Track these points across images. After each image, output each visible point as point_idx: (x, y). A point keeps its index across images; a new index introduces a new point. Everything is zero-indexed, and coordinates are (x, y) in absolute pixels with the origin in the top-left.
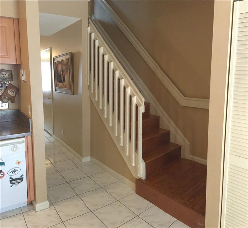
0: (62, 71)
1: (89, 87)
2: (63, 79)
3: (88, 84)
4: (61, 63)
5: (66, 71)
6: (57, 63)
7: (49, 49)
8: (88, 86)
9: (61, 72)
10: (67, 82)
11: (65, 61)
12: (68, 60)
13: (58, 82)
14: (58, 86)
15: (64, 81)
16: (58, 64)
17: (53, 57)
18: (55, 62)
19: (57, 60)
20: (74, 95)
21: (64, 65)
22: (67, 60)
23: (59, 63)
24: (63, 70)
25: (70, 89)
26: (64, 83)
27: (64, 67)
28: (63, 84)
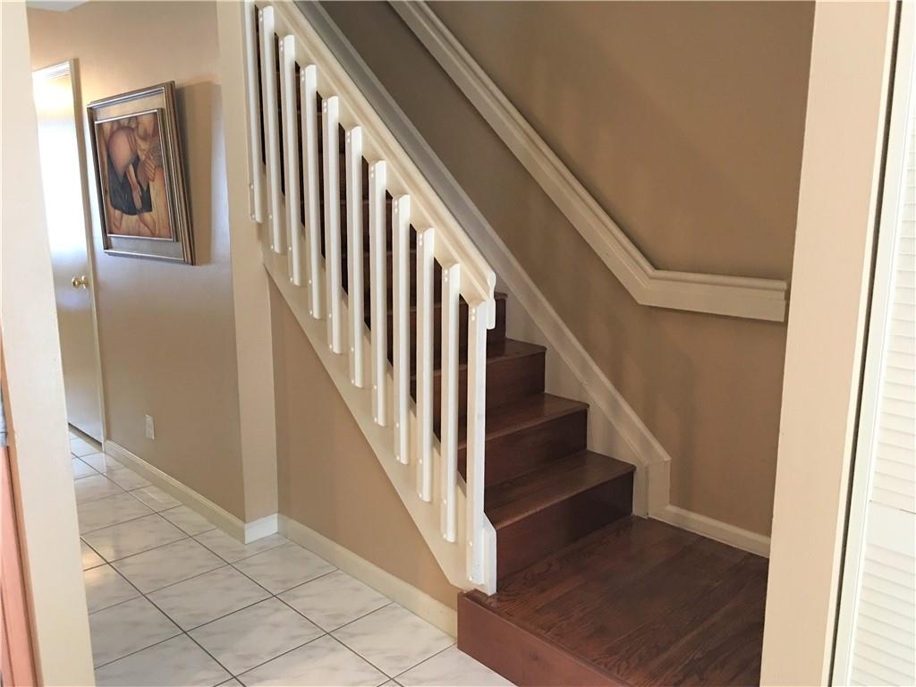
0: (136, 162)
1: (263, 229)
2: (142, 198)
3: (258, 217)
4: (127, 127)
5: (151, 164)
6: (107, 128)
7: (66, 66)
8: (259, 225)
9: (131, 169)
10: (162, 209)
11: (147, 123)
12: (158, 116)
13: (118, 213)
14: (119, 228)
15: (148, 205)
16: (113, 134)
17: (86, 102)
18: (100, 125)
19: (108, 116)
20: (193, 264)
21: (144, 138)
22: (155, 113)
23: (115, 127)
24: (138, 158)
25: (177, 241)
26: (147, 215)
27: (143, 145)
28: (142, 220)
